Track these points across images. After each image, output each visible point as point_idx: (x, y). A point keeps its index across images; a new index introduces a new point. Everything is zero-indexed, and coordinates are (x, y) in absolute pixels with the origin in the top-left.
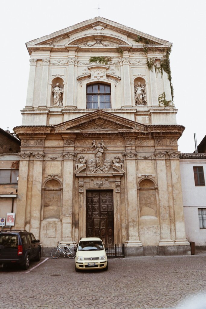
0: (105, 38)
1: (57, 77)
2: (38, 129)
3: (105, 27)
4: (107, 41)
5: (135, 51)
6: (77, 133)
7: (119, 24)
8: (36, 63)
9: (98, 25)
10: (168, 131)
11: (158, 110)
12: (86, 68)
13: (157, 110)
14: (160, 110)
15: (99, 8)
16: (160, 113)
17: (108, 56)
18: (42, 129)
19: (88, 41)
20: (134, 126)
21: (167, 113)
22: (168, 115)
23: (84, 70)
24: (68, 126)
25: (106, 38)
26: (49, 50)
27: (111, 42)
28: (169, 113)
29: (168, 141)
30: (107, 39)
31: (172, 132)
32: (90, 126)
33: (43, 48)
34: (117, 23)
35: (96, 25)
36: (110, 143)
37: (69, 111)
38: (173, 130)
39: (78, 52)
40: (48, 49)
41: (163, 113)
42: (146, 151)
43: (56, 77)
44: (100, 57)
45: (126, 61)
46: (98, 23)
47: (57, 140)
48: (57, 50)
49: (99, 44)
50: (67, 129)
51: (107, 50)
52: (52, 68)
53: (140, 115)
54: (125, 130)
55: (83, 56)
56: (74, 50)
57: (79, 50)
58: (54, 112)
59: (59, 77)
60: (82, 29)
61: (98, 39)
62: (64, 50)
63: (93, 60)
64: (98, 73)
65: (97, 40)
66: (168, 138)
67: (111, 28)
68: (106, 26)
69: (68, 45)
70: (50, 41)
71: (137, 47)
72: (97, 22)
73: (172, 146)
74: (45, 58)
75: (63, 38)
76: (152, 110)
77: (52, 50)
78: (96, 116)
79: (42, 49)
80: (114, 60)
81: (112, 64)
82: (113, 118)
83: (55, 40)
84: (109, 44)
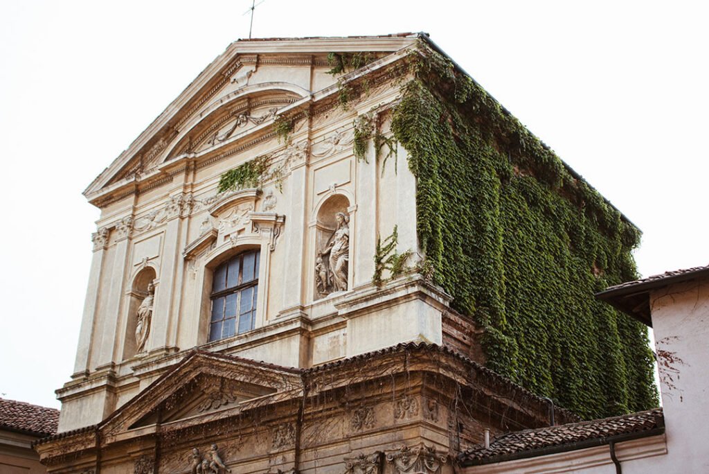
0: (254, 100)
1: (145, 268)
2: (71, 442)
3: (258, 65)
4: (262, 104)
5: (329, 108)
6: (148, 435)
7: (281, 39)
8: (104, 240)
9: (241, 65)
10: (371, 376)
11: (361, 302)
12: (208, 214)
13: (356, 302)
14: (367, 300)
15: (253, 9)
16: (368, 309)
17: (260, 154)
18: (80, 439)
19: (217, 127)
20: (278, 382)
21: (389, 304)
22: (395, 308)
23: (203, 223)
24: (133, 419)
25: (256, 97)
26: (133, 192)
27: (272, 103)
28: (396, 300)
29: (390, 408)
30: (259, 99)
31: (385, 374)
32: (194, 404)
33: (117, 190)
34: (275, 39)
35: (235, 69)
36: (238, 450)
37: (146, 370)
38: (387, 366)
39: (195, 170)
40: (128, 190)
41: (378, 307)
42: (330, 460)
43: (142, 268)
44: (242, 166)
45: (297, 155)
46: (239, 60)
47: (124, 462)
48: (148, 184)
49: (245, 124)
50: (129, 428)
51: (258, 135)
52: (135, 243)
53: (325, 330)
54: (256, 401)
55: (204, 178)
56: (182, 171)
57: (195, 165)
58: (125, 379)
59: (148, 267)
60: (204, 96)
61: (238, 111)
62: (164, 178)
63: (228, 181)
64: (234, 222)
65: (237, 114)
66: (390, 400)
67: (269, 59)
68: (258, 59)
69: (167, 160)
70: (135, 165)
71: (326, 95)
72: (234, 59)
73: (400, 428)
74: (120, 221)
75: (164, 141)
76: (344, 307)
77: (139, 187)
78: (190, 372)
79: (118, 196)
80: (277, 160)
81: (270, 176)
82: (229, 366)
83: (148, 155)
84: (268, 113)
